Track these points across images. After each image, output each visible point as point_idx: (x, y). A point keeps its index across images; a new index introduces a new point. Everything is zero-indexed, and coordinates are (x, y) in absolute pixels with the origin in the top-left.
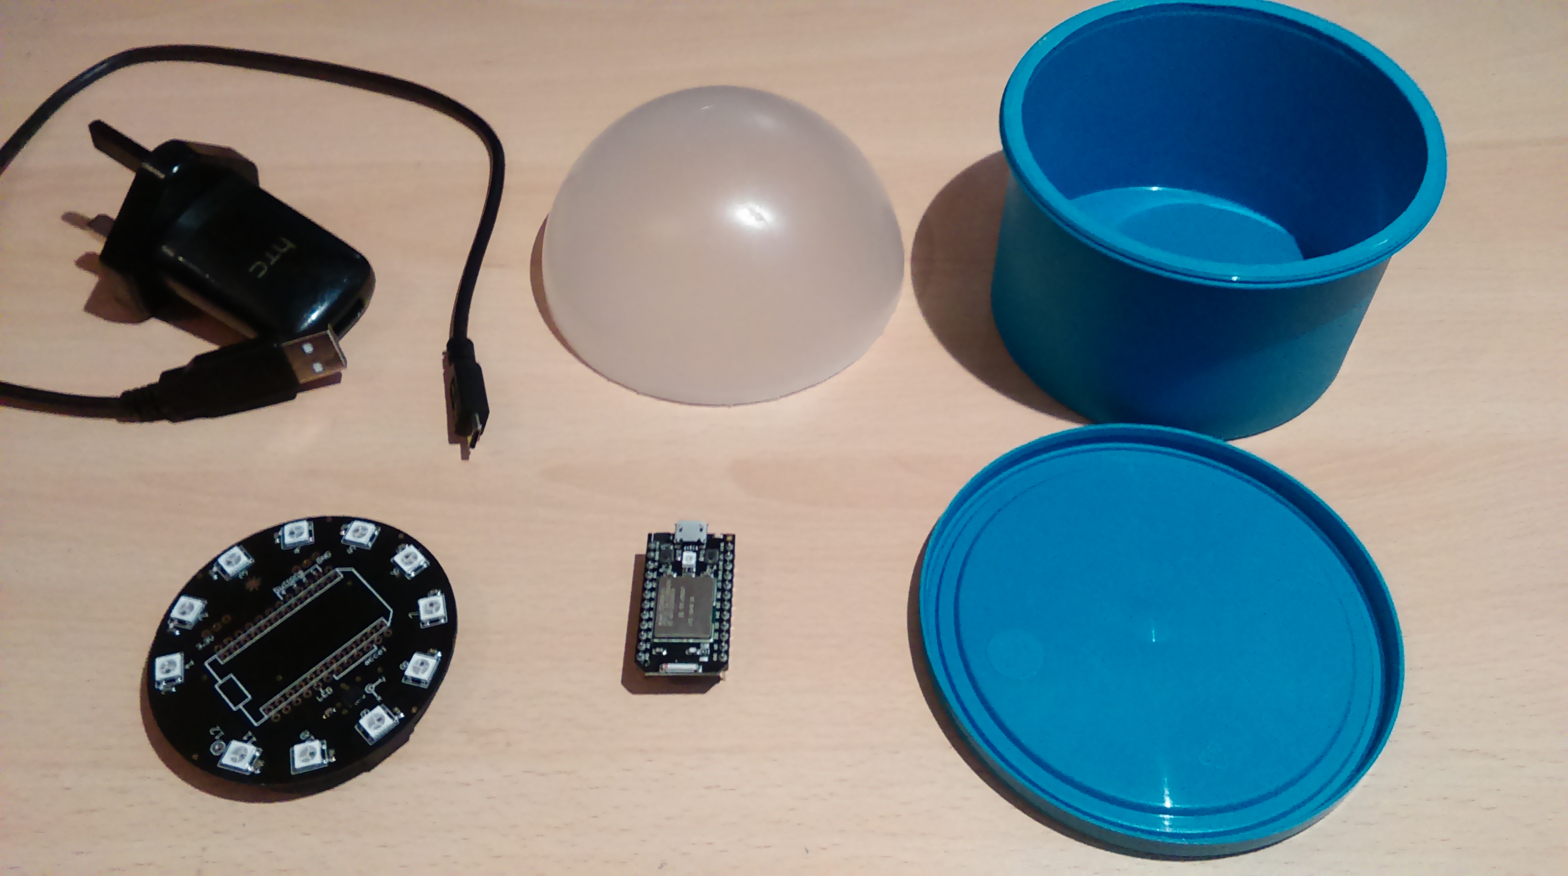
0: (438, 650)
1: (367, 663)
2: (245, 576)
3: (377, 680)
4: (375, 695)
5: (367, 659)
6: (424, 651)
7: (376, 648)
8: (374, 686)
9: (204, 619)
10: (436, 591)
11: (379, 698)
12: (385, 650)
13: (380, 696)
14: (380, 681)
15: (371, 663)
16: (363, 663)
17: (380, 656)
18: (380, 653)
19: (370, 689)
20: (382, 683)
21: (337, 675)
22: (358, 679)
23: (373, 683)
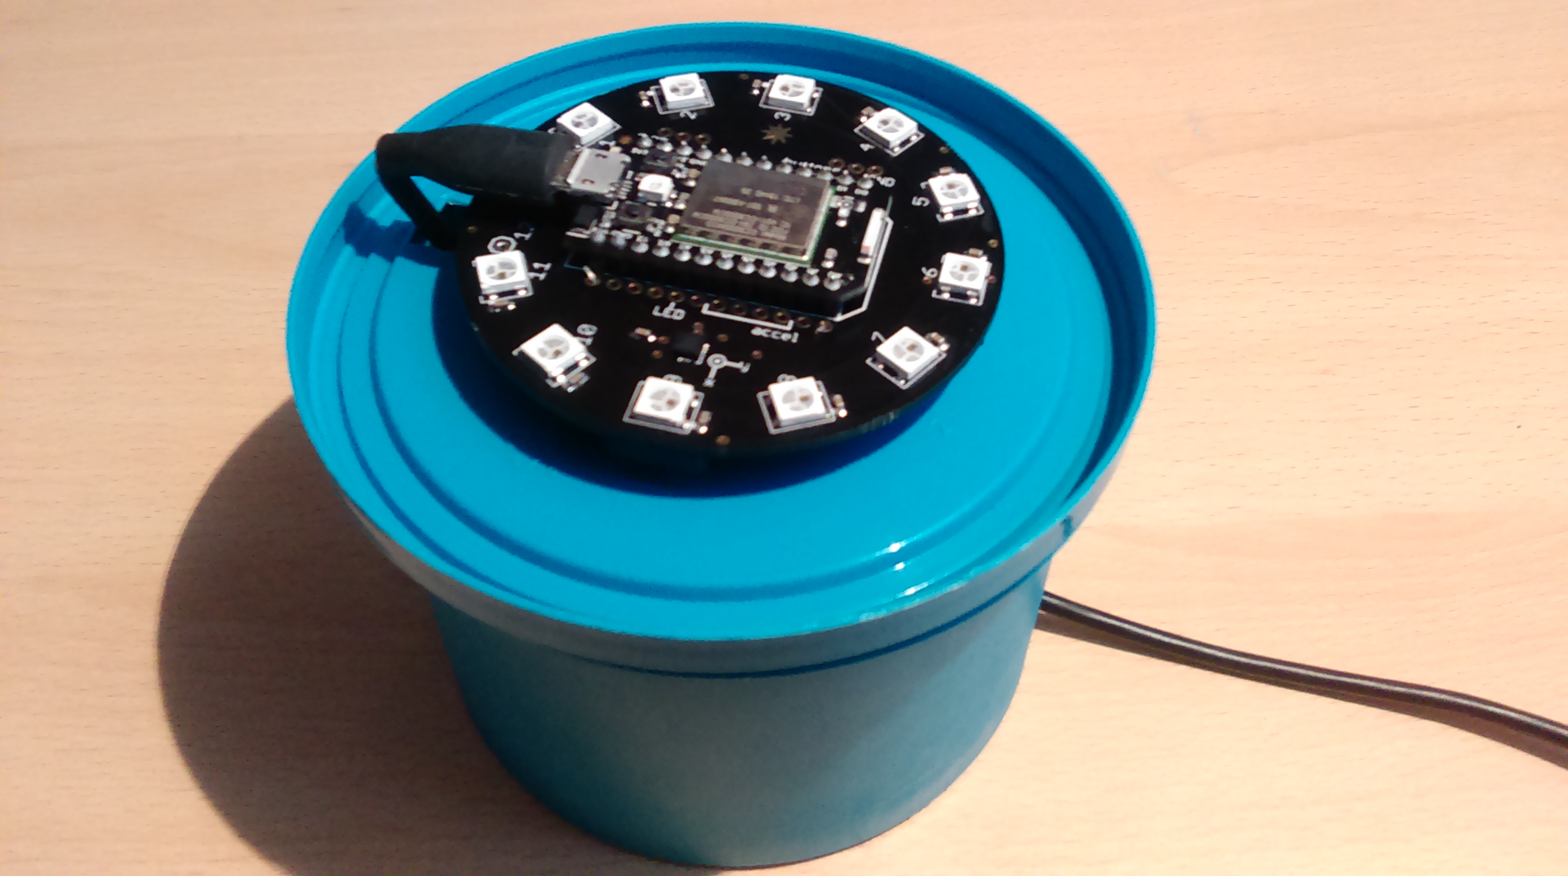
0: (847, 407)
1: (756, 332)
2: (782, 119)
3: (737, 361)
4: (712, 374)
5: (763, 327)
6: (831, 389)
7: (789, 327)
8: (726, 363)
9: (687, 118)
10: (942, 340)
11: (709, 383)
12: (795, 340)
13: (715, 383)
14: (739, 365)
15: (761, 337)
16: (753, 326)
17: (781, 340)
18: (785, 337)
19: (718, 362)
20: (737, 370)
21: (710, 309)
22: (723, 337)
23: (730, 359)
